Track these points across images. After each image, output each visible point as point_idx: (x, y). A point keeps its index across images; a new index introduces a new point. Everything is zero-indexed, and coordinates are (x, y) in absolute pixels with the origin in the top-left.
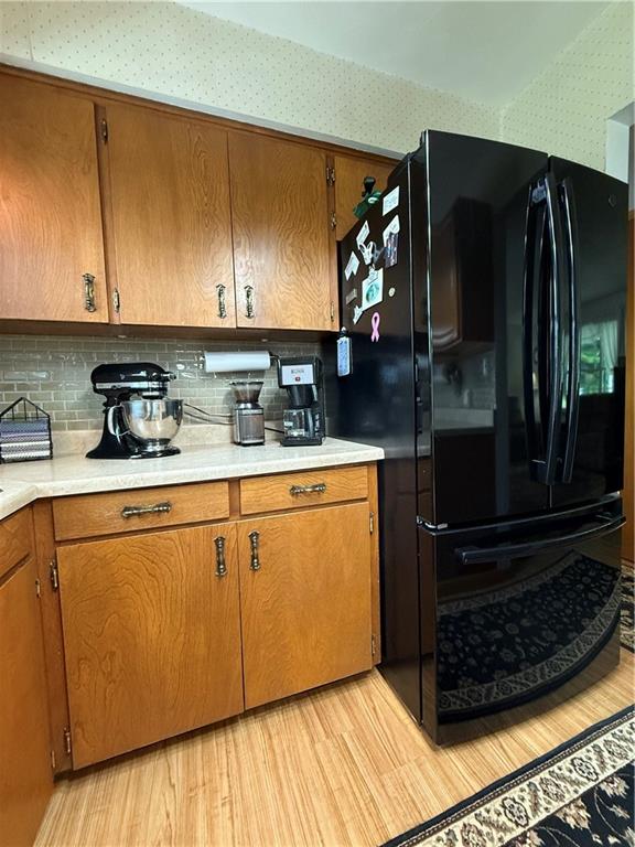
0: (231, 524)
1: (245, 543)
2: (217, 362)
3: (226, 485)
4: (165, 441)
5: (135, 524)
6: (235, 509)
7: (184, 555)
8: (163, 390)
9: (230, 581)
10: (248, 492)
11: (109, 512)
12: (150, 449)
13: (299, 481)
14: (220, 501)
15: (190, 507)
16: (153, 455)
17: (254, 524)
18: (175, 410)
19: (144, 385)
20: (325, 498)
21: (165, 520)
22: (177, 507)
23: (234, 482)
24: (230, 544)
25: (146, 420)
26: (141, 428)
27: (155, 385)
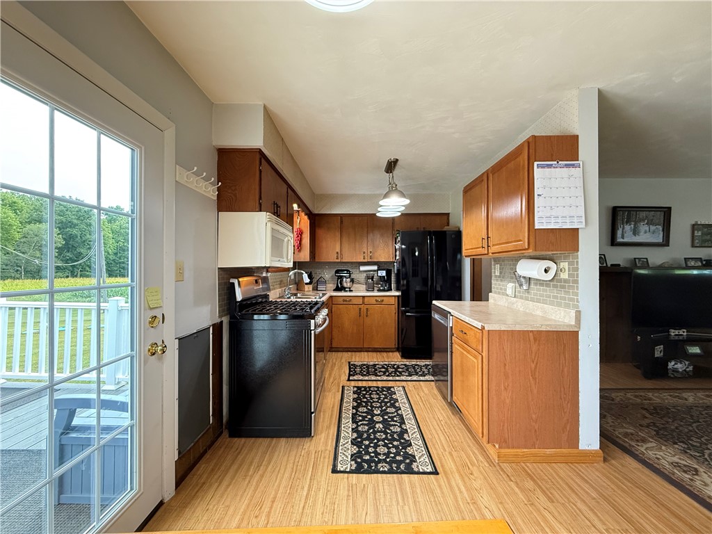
0: (362, 306)
1: (365, 310)
2: (362, 268)
3: (362, 297)
5: (345, 303)
6: (363, 303)
7: (353, 311)
8: (350, 276)
9: (362, 318)
10: (366, 299)
11: (341, 300)
13: (377, 298)
14: (360, 301)
16: (347, 291)
17: (367, 306)
18: (352, 281)
19: (346, 275)
20: (384, 303)
21: (350, 303)
22: (353, 301)
24: (362, 310)
25: (346, 283)
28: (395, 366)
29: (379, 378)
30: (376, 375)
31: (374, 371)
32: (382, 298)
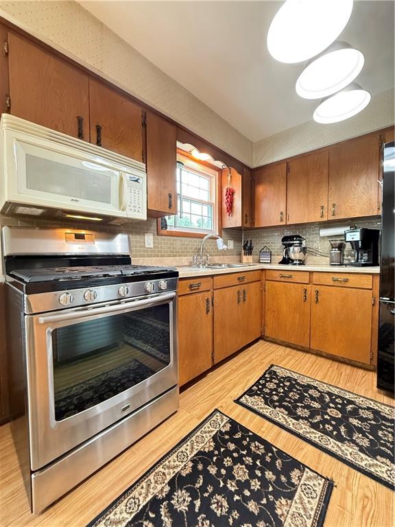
0: (309, 286)
1: (314, 293)
2: (324, 232)
3: (308, 273)
4: (299, 260)
5: (282, 279)
6: (310, 282)
7: (295, 292)
8: (301, 244)
9: (307, 303)
10: (315, 277)
11: (277, 274)
12: (295, 262)
13: (336, 276)
14: (306, 278)
15: (297, 277)
16: (295, 264)
17: (318, 288)
18: (304, 250)
19: (295, 242)
20: (348, 284)
21: (290, 280)
22: (293, 277)
23: (311, 272)
24: (308, 292)
25: (295, 253)
26: (292, 256)
27: (298, 242)
28: (349, 408)
29: (291, 423)
30: (292, 413)
31: (296, 401)
32: (345, 277)
